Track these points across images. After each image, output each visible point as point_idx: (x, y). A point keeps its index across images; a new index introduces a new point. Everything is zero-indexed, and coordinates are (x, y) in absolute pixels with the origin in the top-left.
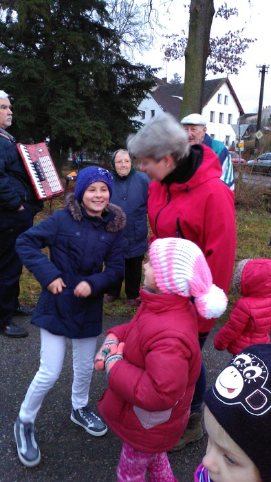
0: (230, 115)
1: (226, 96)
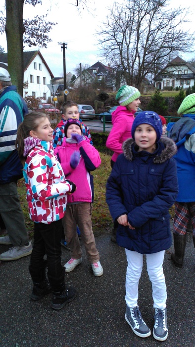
0: (44, 78)
1: (40, 64)
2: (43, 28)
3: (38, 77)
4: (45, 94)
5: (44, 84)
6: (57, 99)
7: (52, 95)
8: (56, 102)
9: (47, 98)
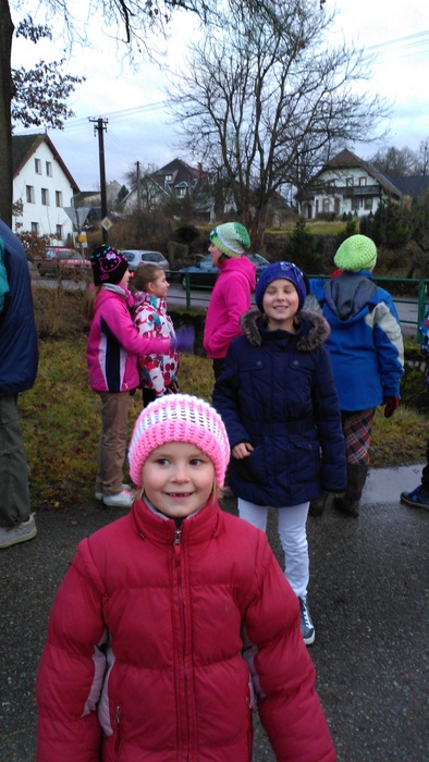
0: (58, 193)
1: (48, 164)
2: (55, 89)
3: (44, 191)
4: (59, 227)
5: (58, 205)
6: (85, 239)
7: (75, 230)
8: (85, 245)
9: (65, 236)
